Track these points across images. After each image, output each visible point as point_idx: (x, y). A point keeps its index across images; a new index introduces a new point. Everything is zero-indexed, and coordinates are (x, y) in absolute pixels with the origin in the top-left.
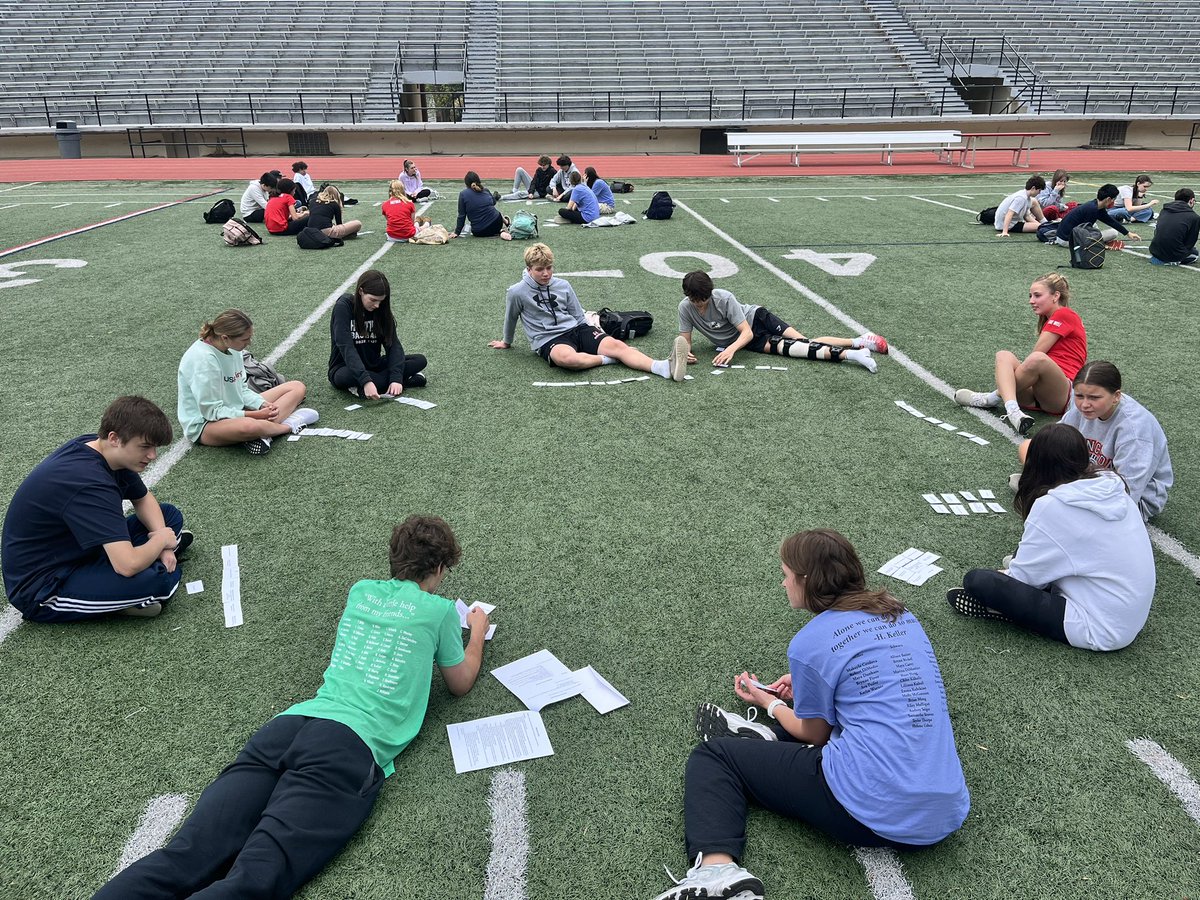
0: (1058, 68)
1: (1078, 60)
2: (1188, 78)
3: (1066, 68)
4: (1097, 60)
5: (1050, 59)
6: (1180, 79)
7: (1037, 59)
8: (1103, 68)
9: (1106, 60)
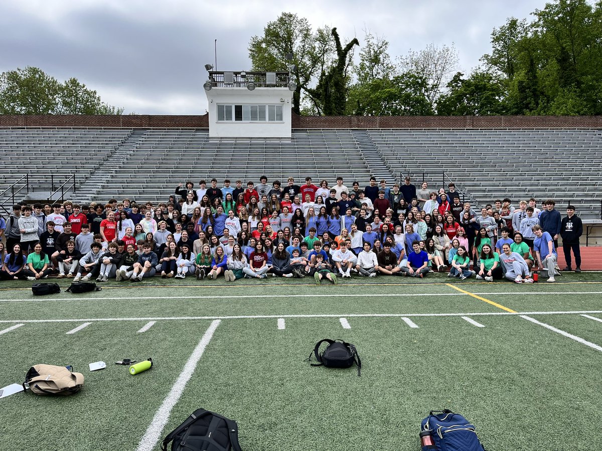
0: (484, 191)
1: (498, 186)
2: (578, 196)
3: (489, 191)
4: (511, 186)
5: (479, 186)
6: (572, 196)
7: (470, 186)
8: (516, 191)
9: (518, 186)
